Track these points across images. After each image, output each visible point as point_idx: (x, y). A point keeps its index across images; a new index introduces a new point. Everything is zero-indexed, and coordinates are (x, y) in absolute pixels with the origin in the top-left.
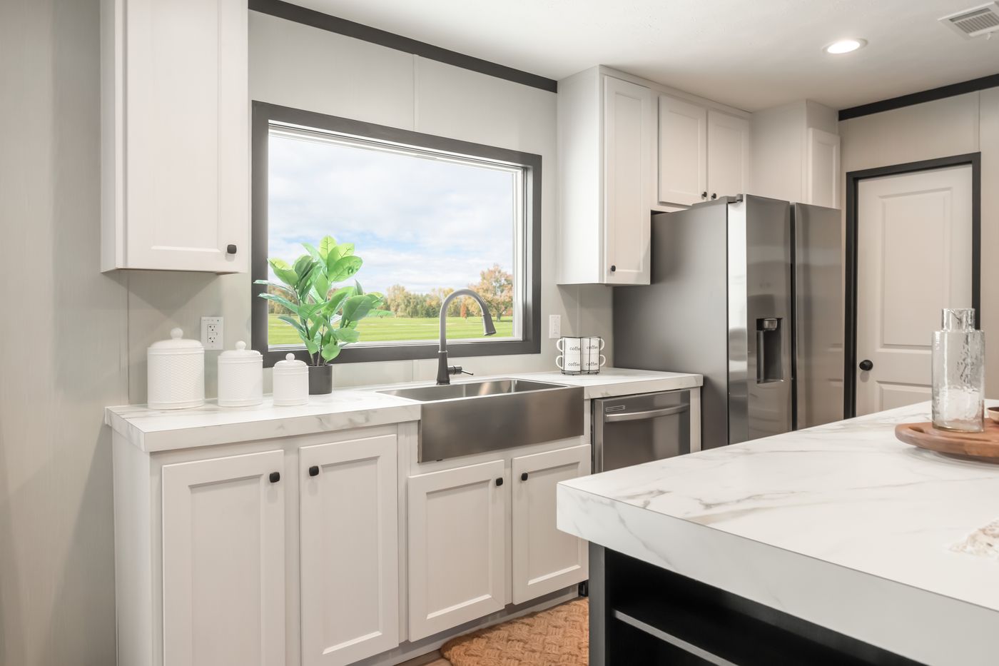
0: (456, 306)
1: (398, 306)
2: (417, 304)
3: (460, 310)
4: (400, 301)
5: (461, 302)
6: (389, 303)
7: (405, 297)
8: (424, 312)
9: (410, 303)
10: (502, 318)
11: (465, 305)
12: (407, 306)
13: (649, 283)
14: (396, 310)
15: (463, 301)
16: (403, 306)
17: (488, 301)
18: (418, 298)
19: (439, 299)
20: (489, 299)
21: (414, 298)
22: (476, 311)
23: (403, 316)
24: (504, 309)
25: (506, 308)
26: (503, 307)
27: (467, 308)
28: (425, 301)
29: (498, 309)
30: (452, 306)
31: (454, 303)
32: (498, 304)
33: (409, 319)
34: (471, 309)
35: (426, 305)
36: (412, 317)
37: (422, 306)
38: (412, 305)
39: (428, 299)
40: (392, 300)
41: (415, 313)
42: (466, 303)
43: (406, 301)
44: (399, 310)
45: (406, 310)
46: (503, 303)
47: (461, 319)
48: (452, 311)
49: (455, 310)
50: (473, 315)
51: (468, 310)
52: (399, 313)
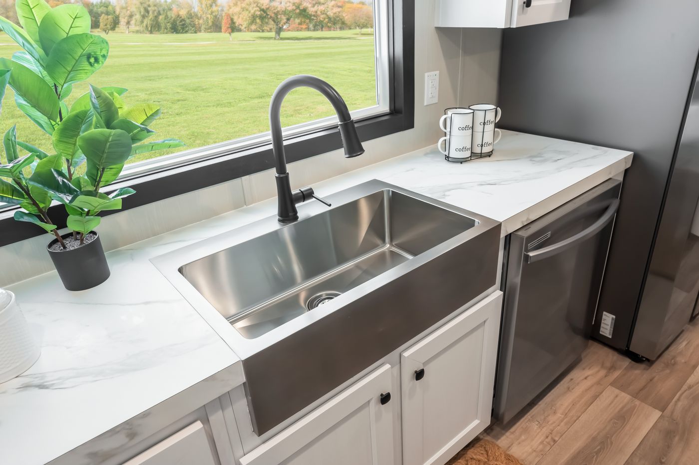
0: (216, 16)
1: (131, 16)
2: (159, 14)
3: (220, 23)
4: (133, 9)
5: (222, 10)
6: (117, 13)
7: (141, 4)
8: (169, 26)
9: (148, 12)
10: (283, 34)
11: (228, 15)
12: (144, 17)
13: (564, 15)
14: (128, 23)
15: (225, 9)
16: (138, 17)
17: (263, 10)
18: (161, 5)
19: (191, 7)
20: (264, 7)
21: (155, 6)
22: (245, 24)
23: (137, 32)
24: (285, 20)
25: (288, 19)
26: (284, 19)
27: (232, 20)
28: (170, 9)
29: (276, 21)
30: (209, 16)
31: (212, 13)
32: (276, 14)
33: (148, 36)
34: (238, 21)
35: (172, 15)
36: (151, 32)
37: (166, 17)
38: (151, 16)
39: (174, 7)
40: (122, 8)
41: (155, 27)
42: (231, 12)
43: (142, 10)
44: (133, 22)
45: (142, 22)
46: (284, 13)
47: (224, 35)
48: (210, 24)
49: (213, 22)
50: (239, 30)
51: (233, 22)
52: (133, 27)
